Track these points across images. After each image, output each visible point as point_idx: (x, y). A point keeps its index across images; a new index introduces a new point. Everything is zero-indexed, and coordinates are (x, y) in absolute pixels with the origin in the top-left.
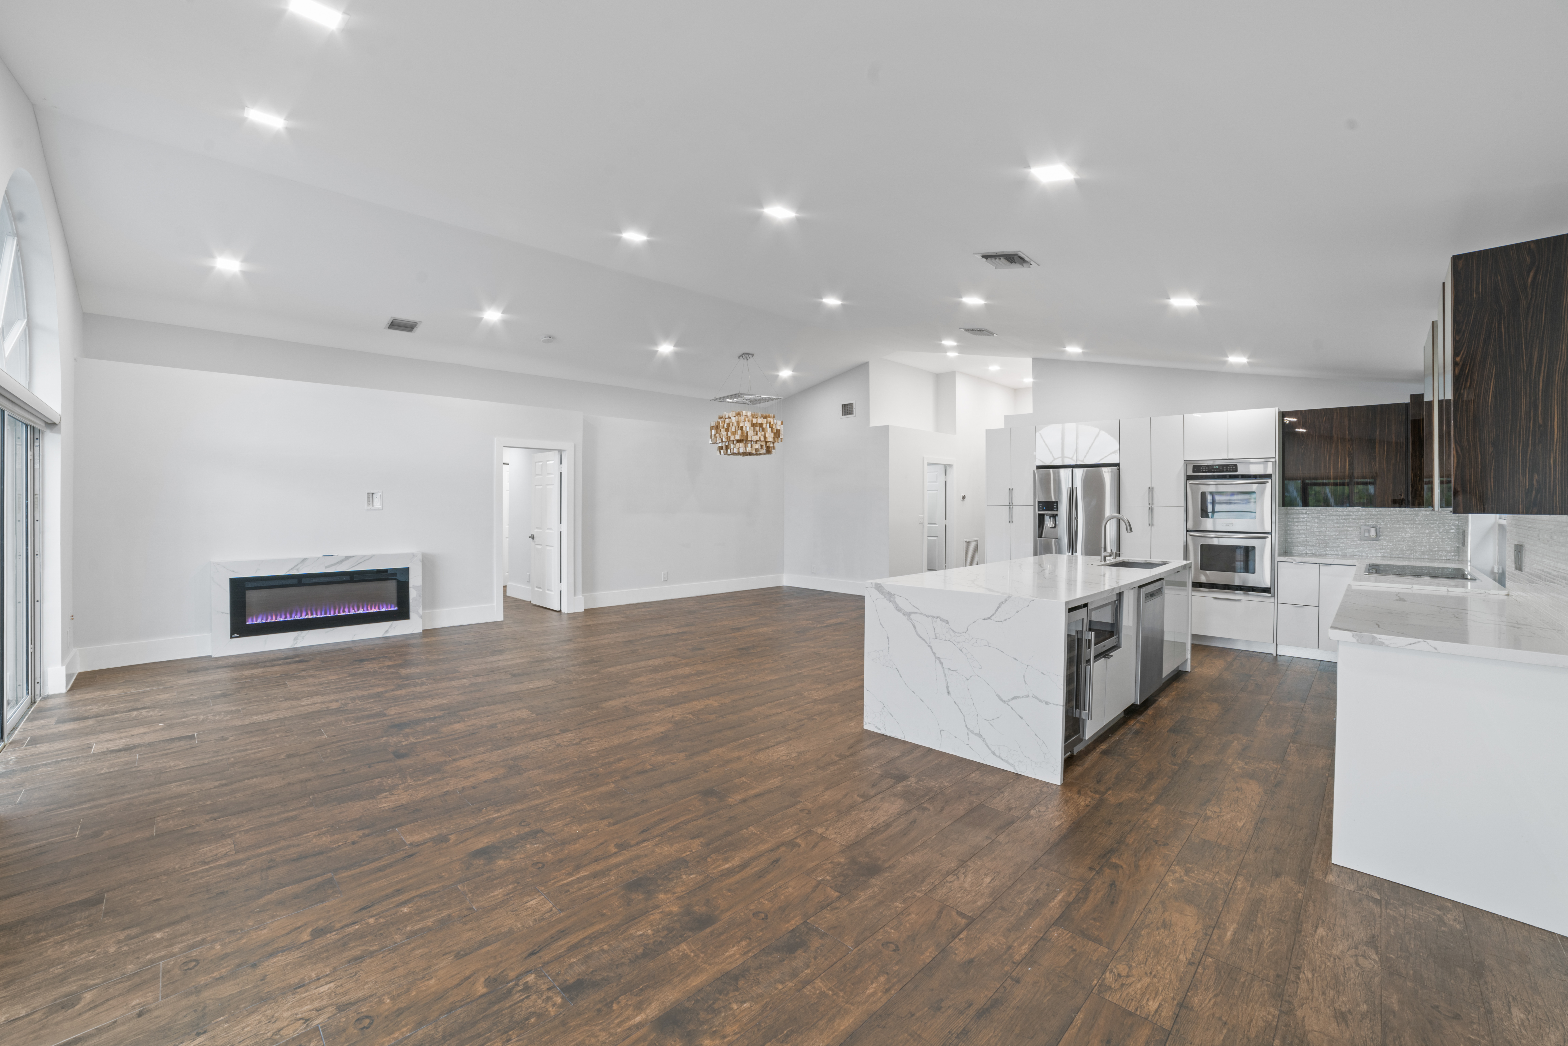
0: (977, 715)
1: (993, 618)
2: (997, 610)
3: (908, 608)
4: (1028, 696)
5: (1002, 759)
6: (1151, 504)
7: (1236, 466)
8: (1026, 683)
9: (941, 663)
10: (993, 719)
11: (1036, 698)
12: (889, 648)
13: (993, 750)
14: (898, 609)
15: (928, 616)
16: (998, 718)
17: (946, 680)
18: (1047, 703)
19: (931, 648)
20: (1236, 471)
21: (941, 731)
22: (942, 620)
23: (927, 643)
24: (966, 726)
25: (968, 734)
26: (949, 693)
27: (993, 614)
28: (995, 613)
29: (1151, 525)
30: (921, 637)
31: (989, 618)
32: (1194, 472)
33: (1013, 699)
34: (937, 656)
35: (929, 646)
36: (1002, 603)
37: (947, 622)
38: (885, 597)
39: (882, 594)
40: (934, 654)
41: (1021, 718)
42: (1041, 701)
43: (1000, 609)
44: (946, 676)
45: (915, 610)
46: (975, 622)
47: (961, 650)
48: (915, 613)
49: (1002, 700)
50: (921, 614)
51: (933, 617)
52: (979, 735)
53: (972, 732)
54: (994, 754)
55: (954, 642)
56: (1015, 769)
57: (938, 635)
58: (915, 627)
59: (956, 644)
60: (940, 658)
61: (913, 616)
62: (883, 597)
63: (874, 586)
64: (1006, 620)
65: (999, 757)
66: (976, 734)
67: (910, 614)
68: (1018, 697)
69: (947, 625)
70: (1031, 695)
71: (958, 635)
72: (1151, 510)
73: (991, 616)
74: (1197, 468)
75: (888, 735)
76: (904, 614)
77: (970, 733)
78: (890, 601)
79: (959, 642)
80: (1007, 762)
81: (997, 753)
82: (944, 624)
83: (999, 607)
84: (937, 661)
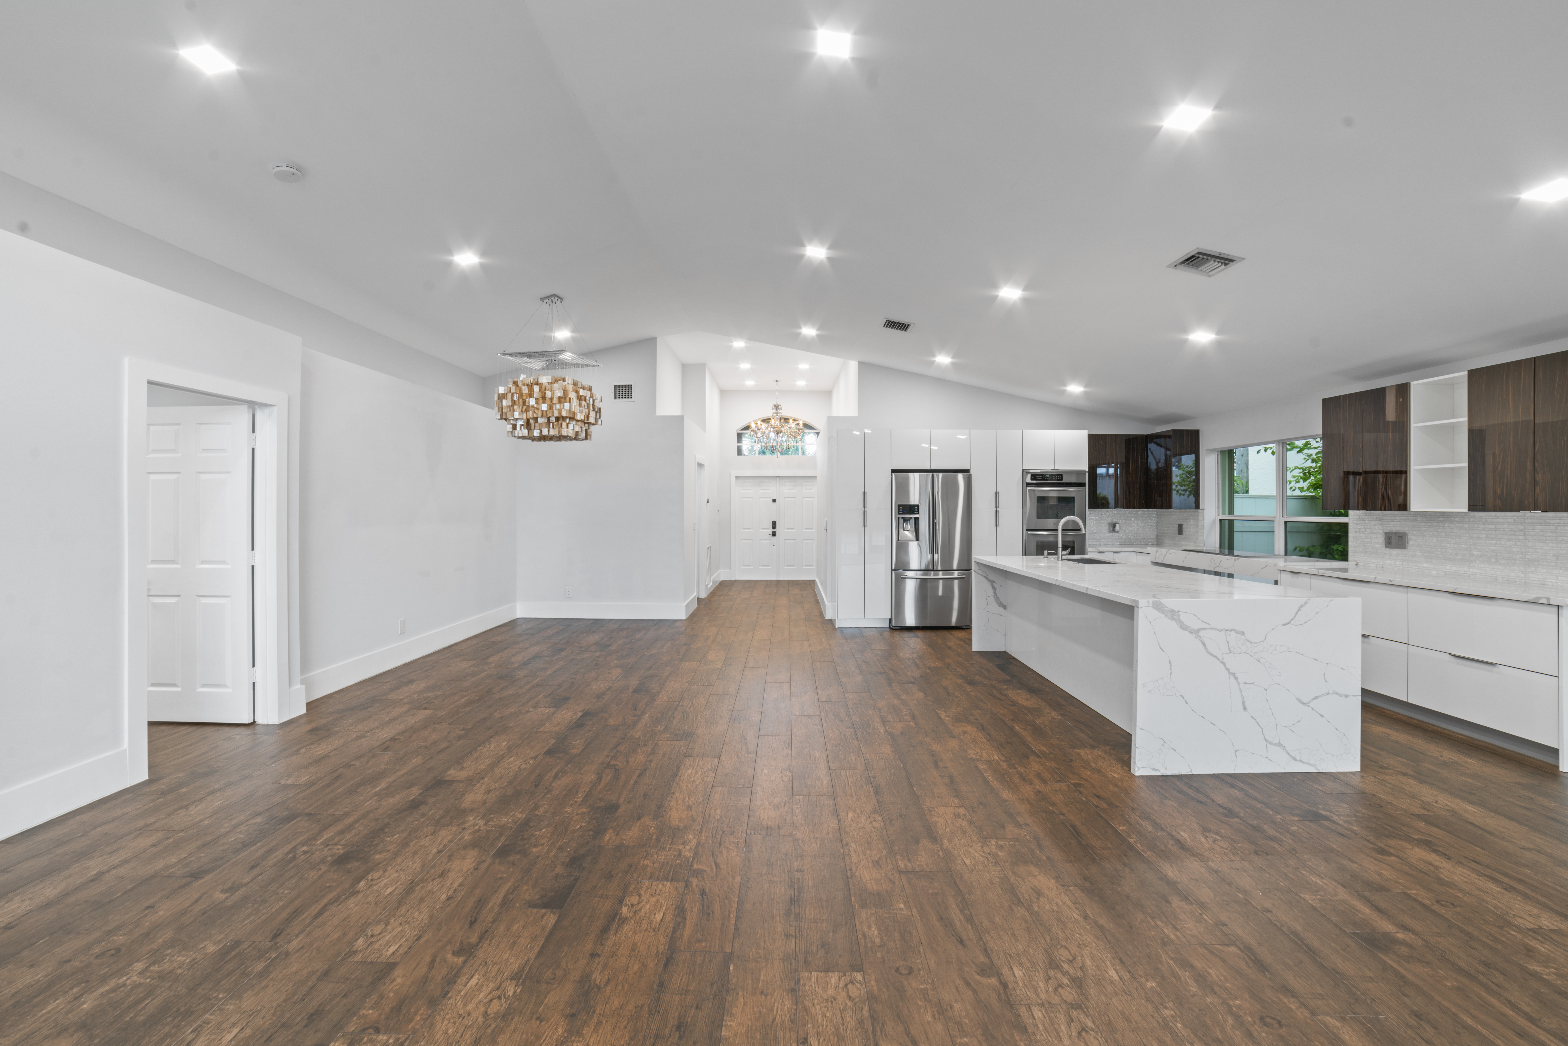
0: (1277, 725)
1: (1292, 622)
2: (1297, 614)
3: (1195, 624)
4: (1328, 693)
5: (1303, 762)
6: (996, 507)
7: (1061, 475)
8: (1326, 681)
9: (1236, 678)
10: (1294, 724)
11: (1337, 693)
12: (1171, 674)
13: (1293, 755)
14: (1184, 627)
15: (1220, 631)
16: (1299, 721)
17: (1242, 695)
18: (1346, 696)
19: (1224, 664)
20: (1062, 480)
21: (1236, 751)
22: (1236, 632)
23: (1219, 660)
24: (1265, 739)
25: (1267, 746)
26: (1245, 708)
27: (1293, 619)
28: (1295, 617)
29: (997, 525)
30: (1212, 655)
31: (1289, 623)
32: (1032, 479)
33: (1313, 699)
34: (1231, 671)
35: (1222, 662)
36: (1302, 606)
37: (1243, 633)
38: (1166, 616)
39: (1163, 612)
40: (1228, 670)
41: (1322, 716)
42: (1340, 695)
43: (1299, 612)
44: (1241, 692)
45: (1207, 626)
46: (1274, 629)
47: (1259, 661)
48: (1205, 629)
49: (1303, 703)
50: (1213, 629)
51: (1227, 630)
52: (1279, 745)
53: (1271, 743)
54: (1295, 759)
55: (1251, 654)
56: (1316, 768)
57: (1232, 649)
58: (1204, 644)
59: (1253, 655)
60: (1234, 673)
61: (1202, 633)
62: (1164, 616)
63: (1151, 605)
64: (1306, 622)
65: (1301, 761)
66: (1275, 745)
67: (1198, 630)
68: (1319, 696)
69: (1243, 636)
70: (1331, 692)
71: (1256, 645)
72: (997, 512)
73: (1291, 620)
74: (1034, 476)
75: (1169, 773)
76: (1191, 632)
77: (1268, 745)
78: (1173, 619)
79: (1256, 653)
80: (1308, 764)
81: (1298, 758)
82: (1239, 636)
83: (1298, 611)
84: (1232, 677)
